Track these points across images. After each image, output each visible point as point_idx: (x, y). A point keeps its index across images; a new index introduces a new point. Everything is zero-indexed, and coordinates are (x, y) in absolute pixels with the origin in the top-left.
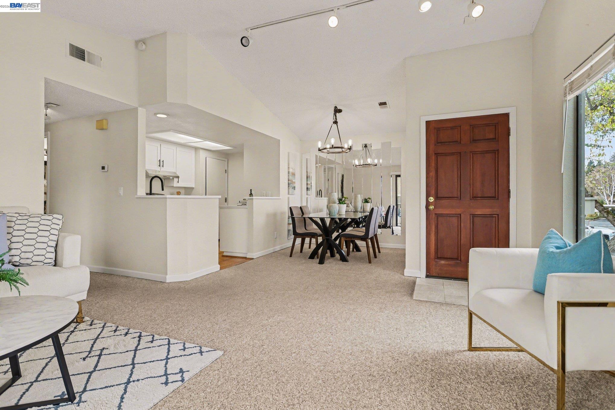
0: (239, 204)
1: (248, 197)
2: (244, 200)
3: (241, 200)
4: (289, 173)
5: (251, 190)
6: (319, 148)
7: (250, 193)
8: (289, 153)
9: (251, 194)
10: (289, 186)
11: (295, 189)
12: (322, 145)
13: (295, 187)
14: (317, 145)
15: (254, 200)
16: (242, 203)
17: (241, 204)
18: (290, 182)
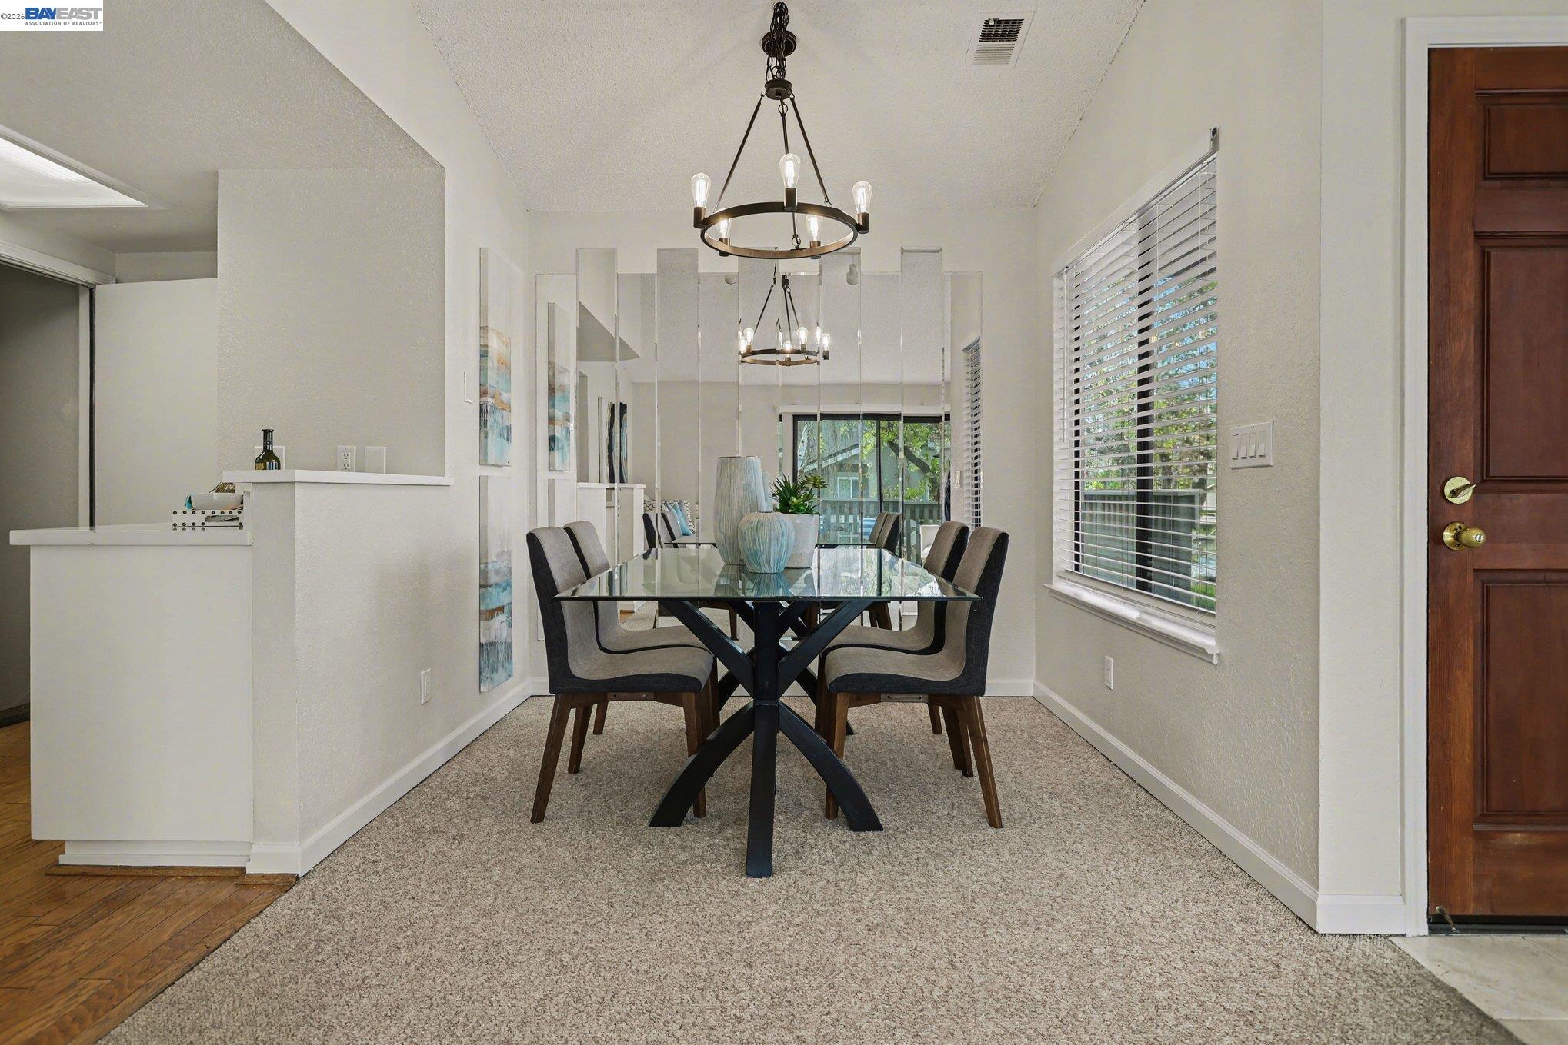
0: (189, 518)
1: (244, 475)
2: (219, 490)
3: (203, 490)
4: (484, 354)
5: (267, 433)
6: (698, 212)
7: (259, 449)
8: (482, 251)
9: (268, 459)
10: (483, 423)
11: (508, 440)
12: (710, 196)
13: (509, 429)
14: (689, 191)
15: (299, 491)
16: (208, 513)
17: (199, 518)
18: (490, 400)
